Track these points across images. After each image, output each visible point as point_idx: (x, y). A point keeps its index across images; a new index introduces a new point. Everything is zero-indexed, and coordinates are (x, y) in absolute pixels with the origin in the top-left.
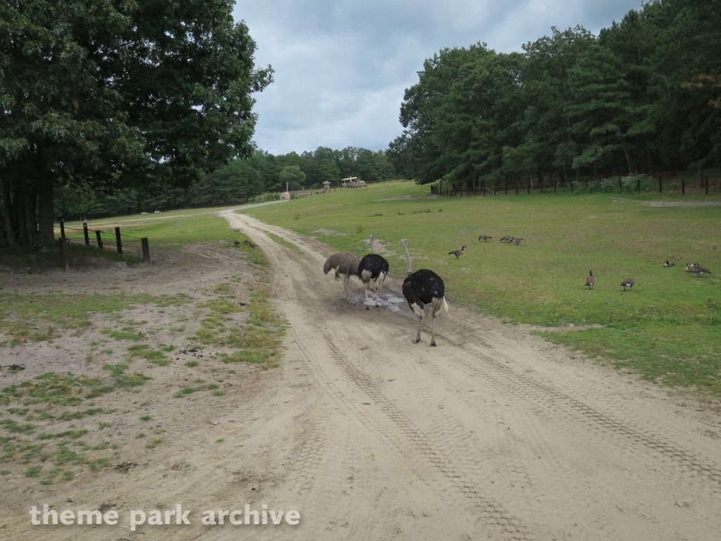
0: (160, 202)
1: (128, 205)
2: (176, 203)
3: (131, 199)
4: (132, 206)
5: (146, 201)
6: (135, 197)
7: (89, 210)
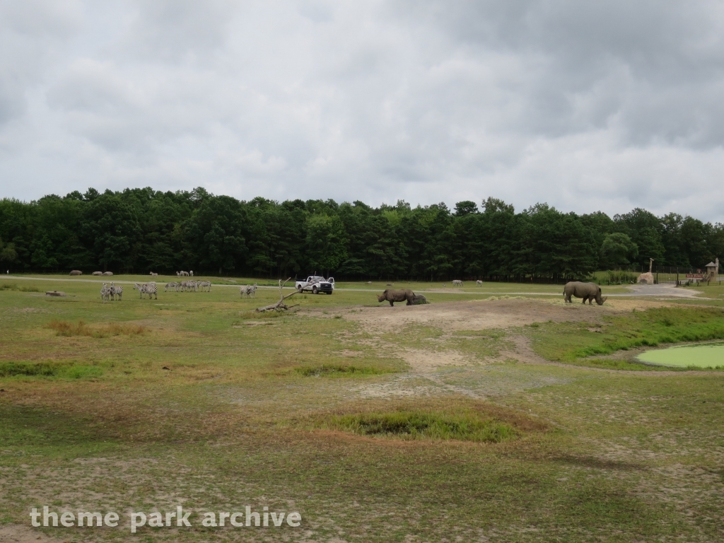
0: (442, 265)
1: (395, 265)
2: (466, 271)
3: (400, 256)
4: (401, 268)
5: (421, 262)
6: (406, 255)
7: (340, 265)
